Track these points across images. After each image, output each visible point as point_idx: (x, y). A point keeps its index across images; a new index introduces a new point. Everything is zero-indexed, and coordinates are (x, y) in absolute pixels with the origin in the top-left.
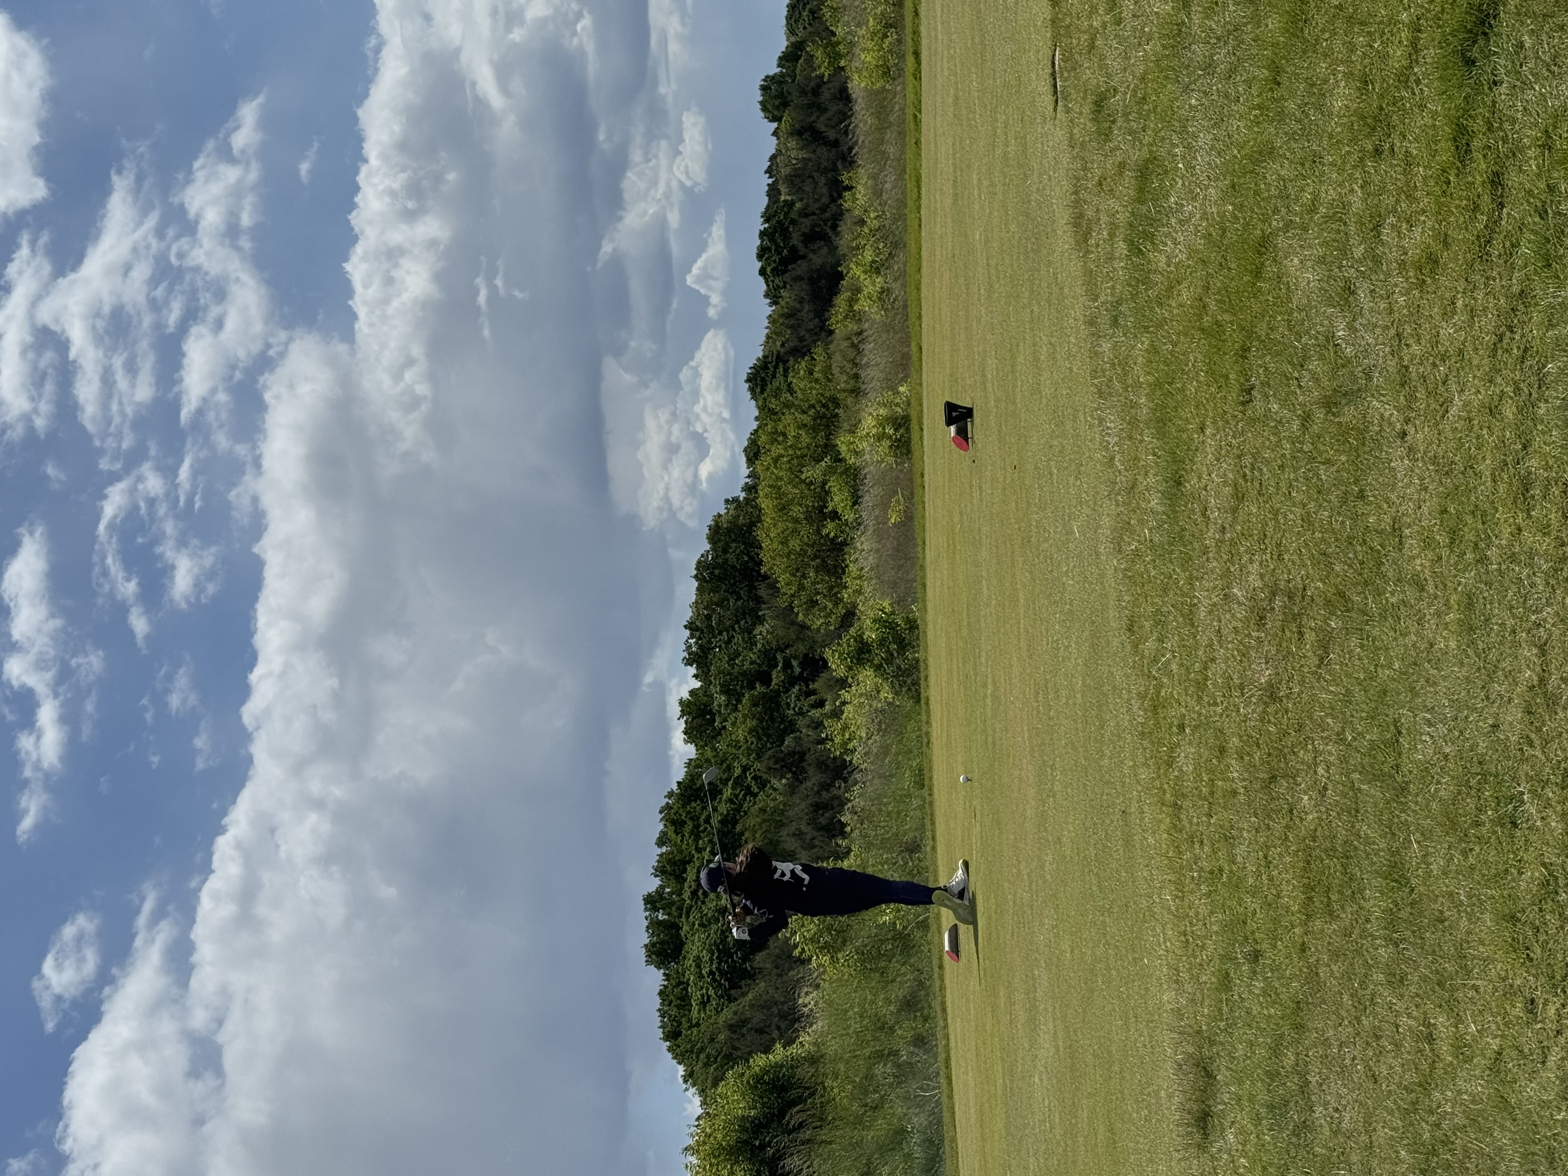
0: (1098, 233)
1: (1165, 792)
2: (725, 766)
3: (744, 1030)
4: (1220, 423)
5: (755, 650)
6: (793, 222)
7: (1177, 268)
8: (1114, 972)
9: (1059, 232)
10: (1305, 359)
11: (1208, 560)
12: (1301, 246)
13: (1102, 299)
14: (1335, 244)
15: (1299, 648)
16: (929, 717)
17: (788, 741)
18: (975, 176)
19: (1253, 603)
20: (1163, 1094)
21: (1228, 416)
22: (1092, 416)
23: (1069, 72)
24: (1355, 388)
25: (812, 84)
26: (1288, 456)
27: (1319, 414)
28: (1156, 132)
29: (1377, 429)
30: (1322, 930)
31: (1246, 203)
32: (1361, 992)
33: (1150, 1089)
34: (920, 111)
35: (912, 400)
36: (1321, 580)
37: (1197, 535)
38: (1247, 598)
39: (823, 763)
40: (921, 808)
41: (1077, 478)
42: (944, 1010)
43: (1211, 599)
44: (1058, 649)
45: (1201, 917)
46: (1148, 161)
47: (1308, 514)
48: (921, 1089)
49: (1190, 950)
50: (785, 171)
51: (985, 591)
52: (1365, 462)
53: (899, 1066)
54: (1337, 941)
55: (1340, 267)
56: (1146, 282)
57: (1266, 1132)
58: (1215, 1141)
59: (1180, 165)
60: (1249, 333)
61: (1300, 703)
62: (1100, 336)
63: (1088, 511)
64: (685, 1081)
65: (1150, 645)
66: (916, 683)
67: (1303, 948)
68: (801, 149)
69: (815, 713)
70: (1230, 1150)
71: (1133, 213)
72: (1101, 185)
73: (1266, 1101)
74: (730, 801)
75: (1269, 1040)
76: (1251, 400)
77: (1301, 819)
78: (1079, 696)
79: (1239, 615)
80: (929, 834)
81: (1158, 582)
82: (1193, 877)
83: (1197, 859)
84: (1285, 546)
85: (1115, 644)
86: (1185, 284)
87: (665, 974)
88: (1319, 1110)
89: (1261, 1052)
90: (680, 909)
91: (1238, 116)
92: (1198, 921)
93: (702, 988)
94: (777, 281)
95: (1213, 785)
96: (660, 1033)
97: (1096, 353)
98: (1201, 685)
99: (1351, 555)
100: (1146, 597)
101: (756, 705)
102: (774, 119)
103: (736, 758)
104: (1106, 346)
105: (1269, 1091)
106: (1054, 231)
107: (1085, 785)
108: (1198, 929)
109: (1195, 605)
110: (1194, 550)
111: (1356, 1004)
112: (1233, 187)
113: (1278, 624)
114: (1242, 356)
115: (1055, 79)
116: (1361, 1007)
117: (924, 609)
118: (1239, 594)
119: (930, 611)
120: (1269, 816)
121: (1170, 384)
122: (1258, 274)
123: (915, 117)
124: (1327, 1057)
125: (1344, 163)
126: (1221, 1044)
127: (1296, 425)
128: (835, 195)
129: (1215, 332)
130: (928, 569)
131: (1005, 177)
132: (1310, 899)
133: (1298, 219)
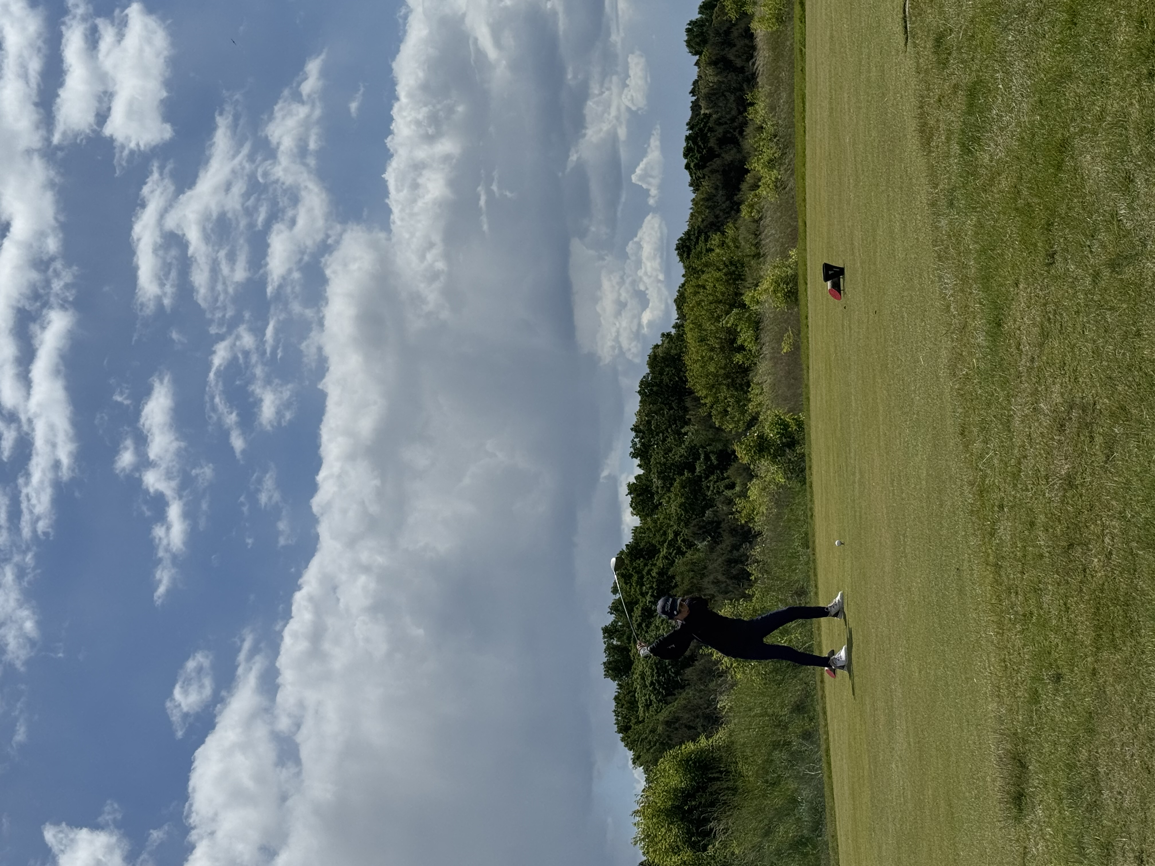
0: (939, 138)
1: (989, 554)
2: (662, 531)
3: (677, 725)
4: (1030, 280)
5: (683, 446)
6: (711, 130)
7: (997, 164)
8: (951, 688)
9: (909, 137)
10: (1095, 230)
11: (1021, 382)
12: (1092, 146)
13: (941, 187)
14: (1119, 144)
15: (1090, 448)
16: (812, 496)
17: (708, 513)
18: (845, 95)
19: (1055, 414)
20: (988, 779)
21: (1036, 275)
22: (934, 275)
23: (916, 17)
24: (1133, 253)
25: (724, 26)
26: (1082, 304)
27: (1106, 273)
28: (982, 61)
30: (1108, 660)
31: (1050, 114)
32: (1138, 706)
33: (980, 774)
34: (805, 47)
35: (799, 262)
36: (1108, 398)
37: (1013, 363)
38: (1050, 411)
39: (733, 528)
40: (807, 563)
41: (922, 320)
42: (825, 713)
43: (1023, 411)
44: (908, 448)
45: (1016, 648)
46: (975, 84)
47: (1098, 347)
48: (809, 770)
49: (1008, 672)
50: (703, 91)
51: (854, 405)
52: (1141, 308)
53: (792, 754)
54: (1120, 667)
55: (1122, 162)
56: (974, 174)
57: (1066, 808)
58: (1028, 815)
59: (1000, 86)
60: (1053, 212)
61: (1091, 489)
62: (939, 215)
63: (930, 345)
64: (634, 763)
65: (978, 445)
66: (803, 470)
67: (1094, 672)
68: (716, 75)
69: (728, 493)
70: (1039, 821)
71: (964, 123)
72: (940, 101)
73: (1066, 786)
74: (666, 558)
75: (1068, 741)
76: (1054, 263)
77: (1093, 577)
78: (924, 482)
79: (1045, 424)
80: (812, 583)
81: (984, 398)
82: (1010, 619)
83: (1013, 605)
84: (1080, 372)
85: (951, 444)
86: (1004, 175)
87: (618, 685)
88: (1106, 793)
89: (1062, 749)
90: (629, 638)
91: (1044, 49)
92: (1014, 651)
93: (645, 695)
94: (698, 174)
95: (1025, 550)
96: (615, 728)
97: (937, 228)
98: (1016, 476)
99: (1130, 379)
100: (974, 410)
101: (684, 487)
102: (696, 53)
103: (669, 526)
104: (944, 222)
105: (1068, 778)
106: (905, 135)
107: (929, 549)
108: (1015, 658)
109: (1011, 415)
110: (1010, 375)
111: (1135, 715)
112: (1041, 102)
113: (1075, 430)
114: (1047, 229)
115: (905, 22)
116: (1139, 717)
117: (809, 417)
118: (1045, 408)
119: (813, 418)
120: (1068, 573)
121: (992, 250)
122: (1059, 167)
123: (801, 51)
124: (1112, 753)
125: (1125, 83)
126: (1033, 743)
127: (1088, 280)
128: (742, 109)
129: (1026, 212)
130: (811, 386)
131: (869, 96)
132: (1099, 636)
133: (1090, 126)
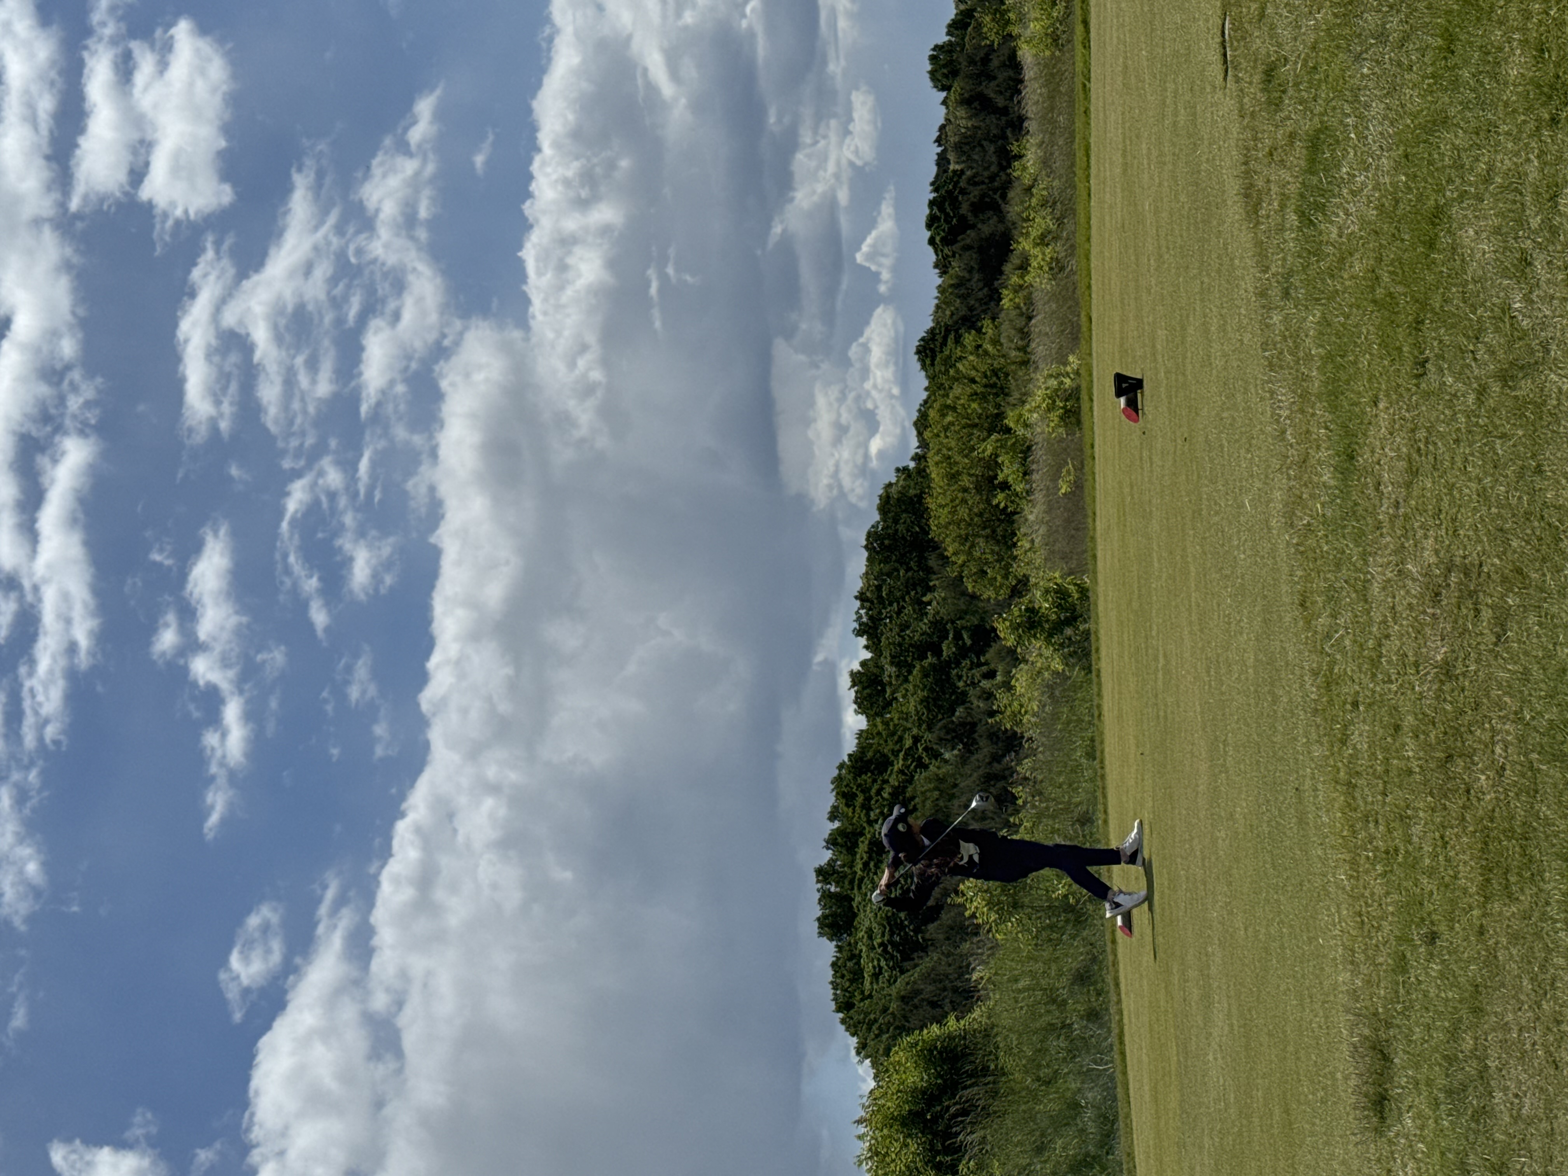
0: (1269, 204)
1: (1338, 770)
2: (896, 737)
3: (916, 1001)
4: (1394, 397)
5: (926, 621)
6: (963, 192)
7: (1349, 240)
8: (1288, 951)
9: (1229, 203)
10: (1480, 330)
11: (1381, 535)
12: (1476, 217)
13: (1273, 269)
14: (1511, 215)
15: (1474, 625)
16: (1100, 690)
17: (960, 711)
18: (1144, 146)
19: (1427, 579)
20: (1339, 1075)
21: (1402, 390)
22: (1263, 389)
23: (1238, 41)
24: (1532, 361)
25: (982, 54)
26: (1463, 430)
27: (1496, 388)
28: (1328, 101)
29: (1555, 402)
30: (1500, 913)
31: (1419, 173)
32: (1541, 977)
33: (1327, 1070)
34: (1089, 81)
35: (1082, 371)
36: (1498, 557)
37: (1370, 510)
38: (1421, 575)
39: (994, 734)
40: (1092, 780)
41: (1248, 451)
42: (1117, 985)
43: (1384, 575)
44: (1229, 623)
45: (1376, 897)
46: (1319, 131)
47: (1484, 489)
48: (1096, 1063)
49: (1366, 930)
50: (953, 139)
51: (1156, 565)
52: (1542, 436)
53: (1073, 1041)
54: (1516, 924)
55: (1516, 238)
56: (1318, 253)
57: (1444, 1117)
58: (1393, 1125)
59: (1352, 135)
60: (1423, 304)
61: (1476, 681)
62: (1270, 308)
63: (1258, 484)
64: (858, 1053)
65: (1323, 620)
66: (1088, 653)
67: (1481, 931)
68: (970, 117)
69: (985, 684)
70: (1408, 1134)
71: (1303, 184)
72: (1271, 154)
73: (1445, 1086)
74: (901, 772)
75: (1447, 1024)
76: (1425, 373)
77: (1479, 799)
78: (1251, 671)
79: (1413, 592)
80: (1100, 807)
81: (1331, 557)
82: (1368, 858)
83: (1371, 840)
84: (1461, 522)
85: (1287, 619)
86: (1357, 256)
87: (837, 946)
88: (1498, 1095)
89: (1439, 1036)
90: (852, 882)
91: (1410, 85)
92: (1374, 901)
93: (874, 960)
94: (946, 251)
95: (1388, 764)
96: (833, 1005)
97: (1268, 326)
98: (1375, 663)
99: (1529, 531)
100: (1319, 573)
101: (926, 676)
102: (943, 88)
103: (906, 729)
104: (1276, 318)
105: (1447, 1076)
106: (1225, 201)
107: (1258, 761)
108: (1374, 911)
109: (1369, 581)
110: (1367, 525)
111: (1537, 989)
112: (1406, 156)
113: (1454, 601)
114: (1415, 329)
115: (1225, 48)
116: (1542, 992)
117: (1095, 580)
118: (1414, 570)
119: (1101, 582)
120: (1445, 796)
121: (1342, 357)
122: (1431, 245)
123: (1084, 86)
124: (1506, 1041)
125: (1520, 132)
126: (1399, 1027)
127: (1471, 398)
128: (1005, 164)
129: (1388, 305)
130: (1099, 540)
131: (1175, 147)
132: (1488, 880)
133: (1473, 190)
